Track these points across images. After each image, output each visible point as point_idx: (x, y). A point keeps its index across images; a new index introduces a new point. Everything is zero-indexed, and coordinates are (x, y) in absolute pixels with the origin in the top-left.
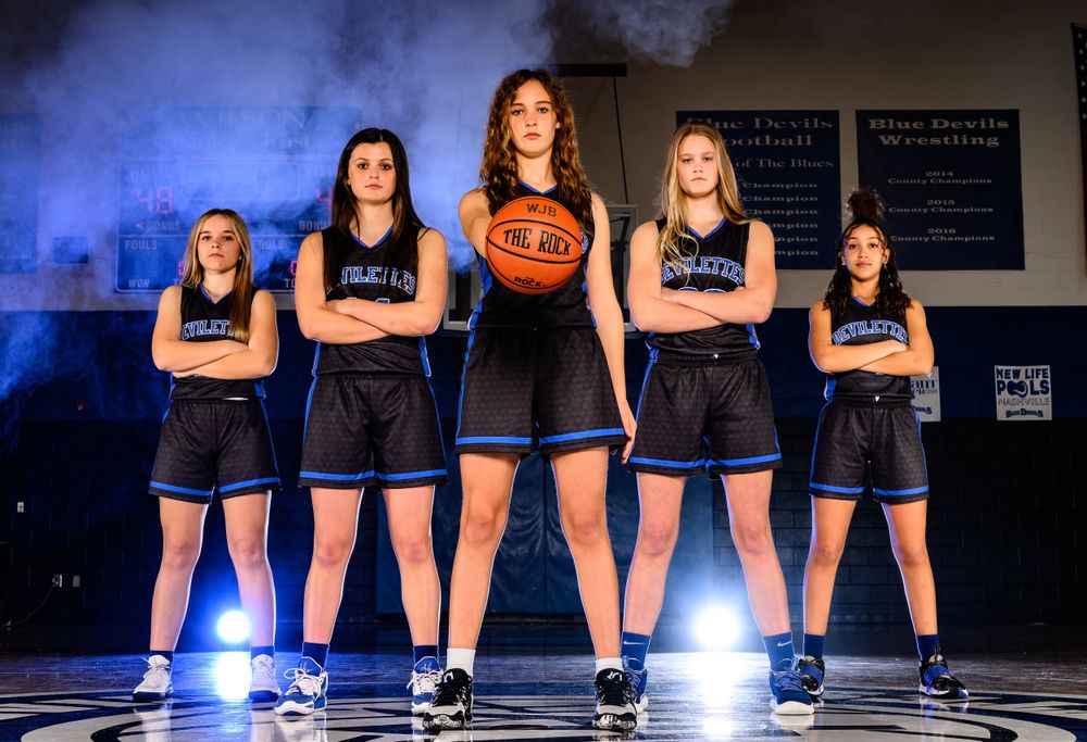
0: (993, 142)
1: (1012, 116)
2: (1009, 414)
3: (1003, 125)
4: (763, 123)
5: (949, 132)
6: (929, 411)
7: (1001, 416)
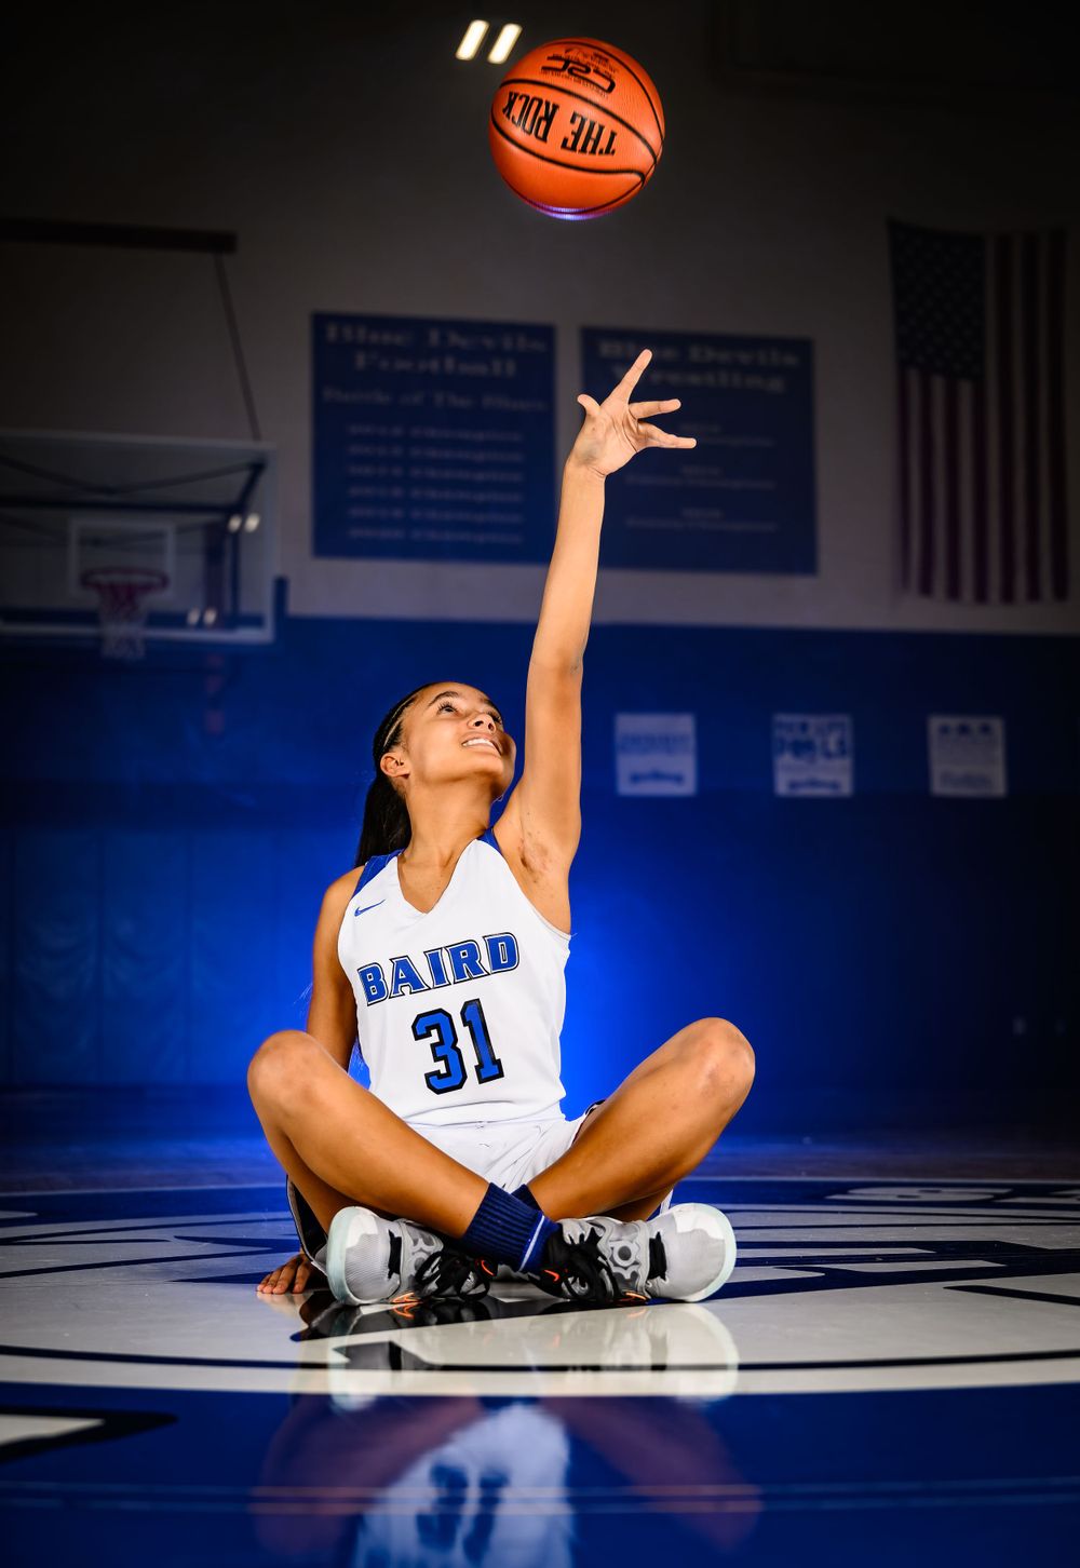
0: (776, 385)
1: (803, 348)
2: (793, 785)
3: (791, 360)
4: (443, 338)
5: (715, 366)
6: (678, 779)
7: (782, 787)
